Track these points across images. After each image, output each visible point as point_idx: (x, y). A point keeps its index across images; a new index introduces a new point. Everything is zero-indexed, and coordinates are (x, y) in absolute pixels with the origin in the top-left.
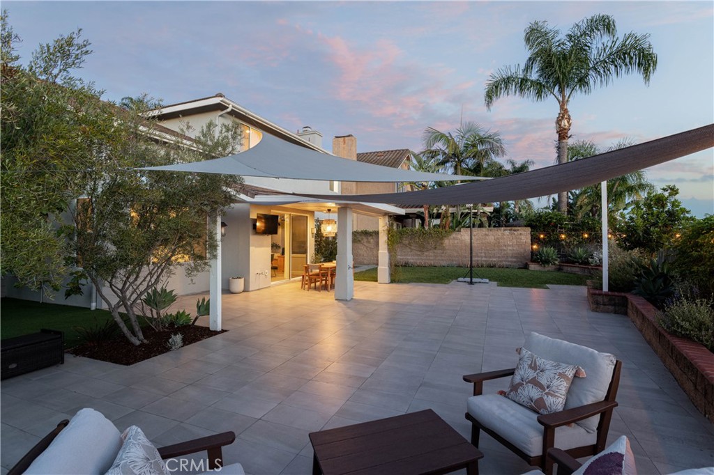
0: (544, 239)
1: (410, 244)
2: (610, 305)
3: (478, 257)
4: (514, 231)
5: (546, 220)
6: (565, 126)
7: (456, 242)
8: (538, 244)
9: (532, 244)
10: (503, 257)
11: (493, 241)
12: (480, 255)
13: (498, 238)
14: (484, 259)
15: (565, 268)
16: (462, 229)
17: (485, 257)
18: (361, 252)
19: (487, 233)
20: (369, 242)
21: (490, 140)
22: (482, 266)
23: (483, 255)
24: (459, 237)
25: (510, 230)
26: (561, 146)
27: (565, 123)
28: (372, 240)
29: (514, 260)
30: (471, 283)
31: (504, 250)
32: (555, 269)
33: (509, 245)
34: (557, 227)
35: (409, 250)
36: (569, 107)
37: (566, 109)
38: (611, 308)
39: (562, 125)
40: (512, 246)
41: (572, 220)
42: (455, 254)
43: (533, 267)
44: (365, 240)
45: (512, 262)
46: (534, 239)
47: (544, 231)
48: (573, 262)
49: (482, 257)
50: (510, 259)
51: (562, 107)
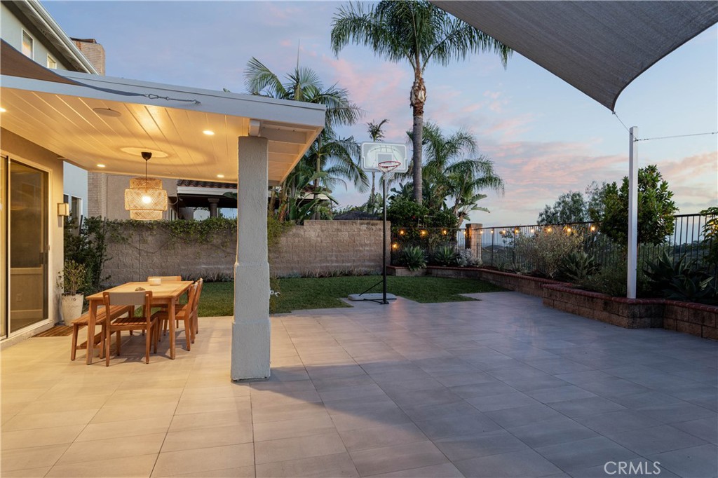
0: (404, 236)
1: (223, 244)
2: (646, 317)
3: (327, 261)
4: (372, 225)
5: (409, 211)
6: (422, 98)
7: (297, 240)
8: (399, 243)
9: (392, 243)
10: (359, 260)
11: (346, 238)
12: (329, 259)
13: (353, 235)
14: (335, 264)
15: (435, 272)
16: (305, 222)
17: (337, 261)
18: (128, 261)
19: (339, 227)
20: (145, 242)
21: (337, 100)
22: (335, 275)
23: (334, 258)
24: (302, 232)
25: (368, 224)
26: (418, 123)
27: (421, 94)
28: (150, 238)
29: (372, 264)
30: (385, 301)
31: (360, 251)
32: (423, 273)
33: (366, 245)
34: (417, 221)
35: (222, 254)
36: (424, 75)
37: (422, 79)
38: (647, 320)
39: (419, 97)
40: (370, 245)
41: (432, 213)
42: (296, 259)
43: (400, 272)
44: (136, 238)
45: (369, 266)
46: (395, 237)
47: (405, 226)
48: (440, 264)
49: (332, 262)
50: (367, 263)
51: (417, 76)
